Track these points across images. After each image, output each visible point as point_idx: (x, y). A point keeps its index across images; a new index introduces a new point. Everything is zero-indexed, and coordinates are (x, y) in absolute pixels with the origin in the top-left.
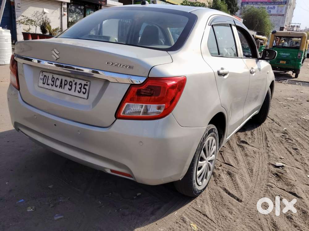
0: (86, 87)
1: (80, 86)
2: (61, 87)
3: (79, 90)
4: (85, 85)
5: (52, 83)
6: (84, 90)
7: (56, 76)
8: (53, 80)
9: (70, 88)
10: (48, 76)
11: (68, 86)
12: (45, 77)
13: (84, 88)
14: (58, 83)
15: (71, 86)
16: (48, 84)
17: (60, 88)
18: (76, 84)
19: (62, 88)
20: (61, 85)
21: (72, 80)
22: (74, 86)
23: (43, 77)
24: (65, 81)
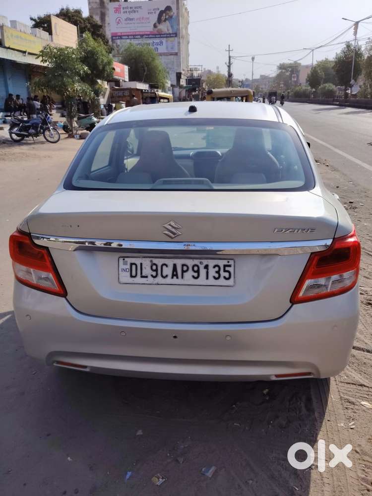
0: (227, 269)
1: (217, 269)
2: (175, 277)
3: (217, 275)
4: (225, 266)
5: (154, 274)
6: (227, 275)
7: (159, 262)
8: (154, 267)
9: (196, 275)
10: (141, 264)
11: (190, 274)
12: (134, 267)
13: (225, 271)
14: (168, 271)
15: (198, 272)
16: (142, 277)
17: (172, 278)
18: (206, 267)
19: (177, 278)
20: (175, 273)
21: (197, 262)
22: (203, 272)
23: (128, 266)
24: (183, 265)
